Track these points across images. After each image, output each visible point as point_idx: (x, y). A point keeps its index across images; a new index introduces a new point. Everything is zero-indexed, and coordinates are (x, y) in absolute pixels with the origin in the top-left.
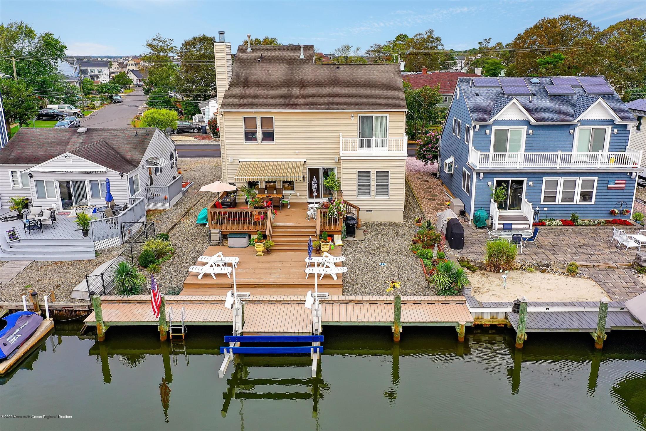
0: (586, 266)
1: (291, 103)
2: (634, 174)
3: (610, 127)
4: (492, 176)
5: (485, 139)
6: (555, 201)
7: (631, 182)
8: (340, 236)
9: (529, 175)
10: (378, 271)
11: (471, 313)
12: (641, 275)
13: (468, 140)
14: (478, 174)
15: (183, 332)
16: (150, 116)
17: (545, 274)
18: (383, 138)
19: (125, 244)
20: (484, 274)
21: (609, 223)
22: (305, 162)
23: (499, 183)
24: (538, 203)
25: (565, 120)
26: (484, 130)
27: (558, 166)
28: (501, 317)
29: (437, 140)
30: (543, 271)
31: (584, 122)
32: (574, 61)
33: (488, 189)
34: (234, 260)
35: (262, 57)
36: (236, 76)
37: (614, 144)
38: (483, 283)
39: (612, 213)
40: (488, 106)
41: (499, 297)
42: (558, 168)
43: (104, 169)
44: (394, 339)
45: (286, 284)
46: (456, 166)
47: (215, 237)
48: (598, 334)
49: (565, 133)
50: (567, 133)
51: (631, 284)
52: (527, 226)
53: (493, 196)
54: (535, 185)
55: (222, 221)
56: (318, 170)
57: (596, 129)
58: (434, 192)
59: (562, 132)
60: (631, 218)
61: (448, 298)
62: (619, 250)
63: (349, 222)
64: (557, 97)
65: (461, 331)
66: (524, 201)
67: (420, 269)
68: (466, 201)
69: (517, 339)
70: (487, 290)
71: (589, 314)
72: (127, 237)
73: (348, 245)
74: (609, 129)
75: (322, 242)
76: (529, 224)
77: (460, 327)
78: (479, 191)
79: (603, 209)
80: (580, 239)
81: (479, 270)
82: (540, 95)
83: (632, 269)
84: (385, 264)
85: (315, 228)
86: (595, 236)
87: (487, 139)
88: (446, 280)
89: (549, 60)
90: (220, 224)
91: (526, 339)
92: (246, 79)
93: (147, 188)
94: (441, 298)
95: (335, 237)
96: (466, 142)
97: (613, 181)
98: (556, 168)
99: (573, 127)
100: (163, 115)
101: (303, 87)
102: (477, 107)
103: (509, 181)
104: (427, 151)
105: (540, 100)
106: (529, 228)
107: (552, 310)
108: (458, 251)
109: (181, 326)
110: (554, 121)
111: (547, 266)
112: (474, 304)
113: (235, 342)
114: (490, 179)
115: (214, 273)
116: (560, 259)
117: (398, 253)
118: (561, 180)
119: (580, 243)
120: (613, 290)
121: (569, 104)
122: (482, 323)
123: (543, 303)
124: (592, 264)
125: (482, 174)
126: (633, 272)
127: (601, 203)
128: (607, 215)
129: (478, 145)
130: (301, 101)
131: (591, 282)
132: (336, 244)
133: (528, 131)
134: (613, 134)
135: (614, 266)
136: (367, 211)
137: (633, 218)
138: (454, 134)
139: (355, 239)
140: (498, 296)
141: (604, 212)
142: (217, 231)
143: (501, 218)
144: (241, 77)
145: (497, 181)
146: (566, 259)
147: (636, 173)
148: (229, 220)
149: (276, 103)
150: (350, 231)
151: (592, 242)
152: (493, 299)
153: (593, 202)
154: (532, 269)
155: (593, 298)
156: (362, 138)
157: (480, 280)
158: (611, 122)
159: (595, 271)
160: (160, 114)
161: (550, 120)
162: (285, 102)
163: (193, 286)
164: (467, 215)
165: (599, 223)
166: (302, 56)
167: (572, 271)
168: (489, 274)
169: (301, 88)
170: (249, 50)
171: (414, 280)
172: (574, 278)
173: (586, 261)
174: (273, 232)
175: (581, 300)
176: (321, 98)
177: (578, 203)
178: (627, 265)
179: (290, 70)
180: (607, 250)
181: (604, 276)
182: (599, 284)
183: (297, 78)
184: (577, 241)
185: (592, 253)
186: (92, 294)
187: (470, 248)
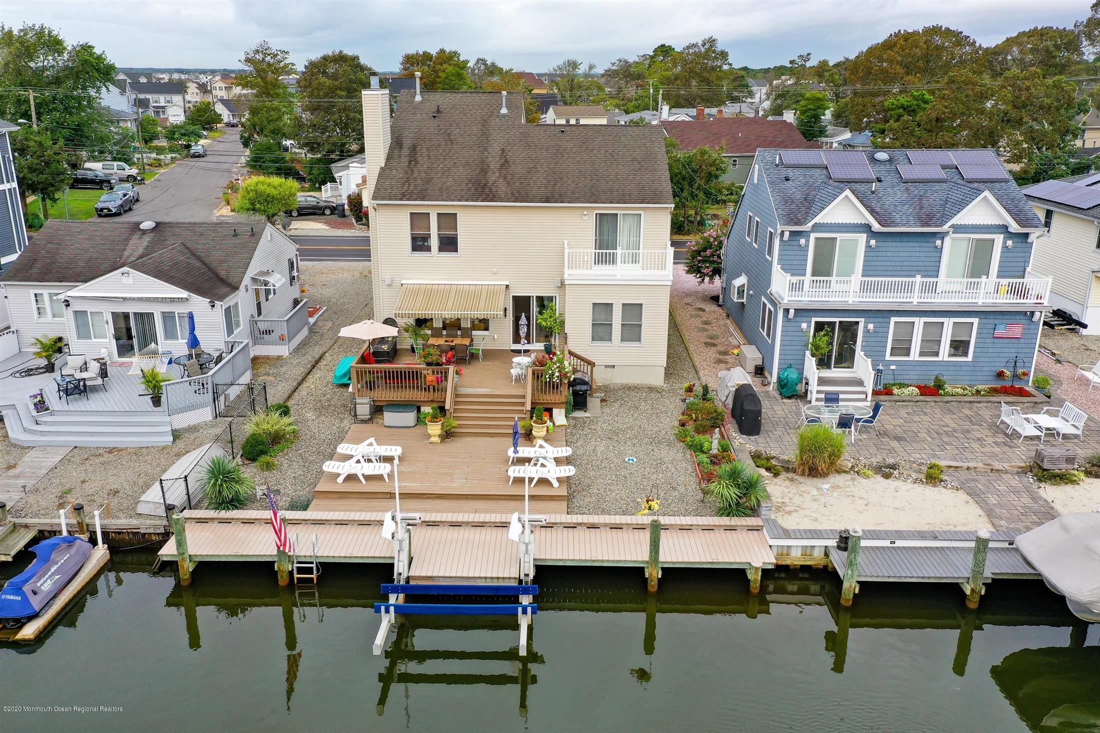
0: (956, 467)
1: (487, 190)
2: (1037, 314)
3: (1002, 236)
4: (807, 314)
5: (799, 253)
6: (908, 355)
7: (1033, 327)
8: (563, 411)
9: (868, 313)
10: (624, 472)
11: (770, 546)
12: (1042, 485)
13: (770, 252)
14: (787, 311)
15: (315, 572)
16: (253, 188)
17: (890, 481)
18: (634, 251)
19: (219, 418)
20: (792, 480)
21: (994, 391)
22: (507, 286)
23: (819, 326)
24: (880, 358)
25: (928, 225)
26: (797, 238)
27: (915, 299)
28: (818, 554)
29: (721, 243)
30: (887, 476)
31: (958, 229)
32: (946, 111)
33: (800, 334)
35: (438, 111)
36: (397, 143)
37: (1005, 264)
38: (790, 495)
39: (1000, 375)
40: (805, 199)
41: (816, 520)
42: (915, 303)
43: (184, 294)
44: (649, 588)
46: (751, 292)
47: (364, 410)
48: (972, 586)
49: (928, 245)
50: (932, 245)
51: (1026, 500)
52: (863, 396)
53: (810, 345)
54: (878, 330)
55: (374, 383)
56: (528, 298)
57: (978, 240)
58: (714, 330)
59: (924, 244)
60: (1030, 384)
61: (735, 521)
62: (1009, 440)
63: (578, 388)
64: (917, 184)
65: (754, 577)
66: (859, 354)
67: (690, 470)
68: (766, 351)
69: (843, 591)
70: (797, 509)
71: (958, 551)
72: (222, 407)
73: (575, 425)
74: (999, 239)
75: (535, 422)
76: (866, 393)
77: (753, 571)
78: (787, 338)
79: (985, 369)
80: (947, 419)
81: (784, 473)
82: (889, 180)
83: (1030, 475)
84: (635, 460)
85: (524, 397)
86: (972, 414)
87: (802, 253)
88: (732, 493)
89: (905, 103)
90: (371, 389)
91: (857, 592)
92: (414, 148)
93: (253, 322)
94: (725, 521)
95: (555, 411)
96: (767, 257)
97: (1004, 326)
98: (912, 302)
99: (942, 236)
100: (275, 188)
101: (505, 164)
102: (787, 200)
103: (835, 323)
104: (704, 261)
105: (889, 189)
106: (865, 400)
107: (899, 543)
108: (752, 438)
109: (312, 563)
110: (911, 226)
111: (893, 467)
112: (775, 532)
113: (398, 593)
114: (804, 319)
115: (363, 475)
116: (913, 455)
117: (655, 440)
118: (919, 323)
119: (947, 426)
120: (997, 510)
121: (935, 196)
122: (788, 562)
123: (886, 532)
124: (965, 465)
125: (792, 312)
126: (1031, 480)
127: (982, 360)
128: (991, 378)
129: (787, 262)
130: (502, 188)
131: (962, 496)
132: (557, 424)
133: (868, 242)
134: (1005, 247)
135: (1000, 468)
136: (606, 366)
137: (1034, 382)
138: (749, 240)
139: (587, 414)
140: (814, 519)
141: (987, 373)
142: (366, 400)
143: (822, 381)
144: (405, 147)
145: (816, 323)
146: (924, 456)
147: (1041, 312)
148: (386, 383)
149: (462, 190)
150: (579, 401)
151: (967, 425)
152: (807, 525)
153: (970, 358)
154: (870, 473)
155: (964, 525)
156: (601, 251)
157: (787, 490)
158: (1004, 229)
159: (970, 477)
160: (269, 185)
161: (904, 225)
162: (476, 189)
163: (330, 495)
164: (766, 374)
165: (978, 392)
166: (504, 111)
167: (933, 477)
168: (800, 479)
169: (502, 165)
170: (418, 98)
171: (682, 489)
172: (936, 489)
173: (955, 460)
174: (456, 403)
175: (946, 528)
176: (535, 182)
177: (946, 359)
178: (1021, 467)
179: (485, 134)
180: (990, 440)
181: (984, 485)
182: (976, 499)
183: (495, 147)
184: (942, 423)
185: (966, 444)
186: (170, 508)
187: (770, 434)
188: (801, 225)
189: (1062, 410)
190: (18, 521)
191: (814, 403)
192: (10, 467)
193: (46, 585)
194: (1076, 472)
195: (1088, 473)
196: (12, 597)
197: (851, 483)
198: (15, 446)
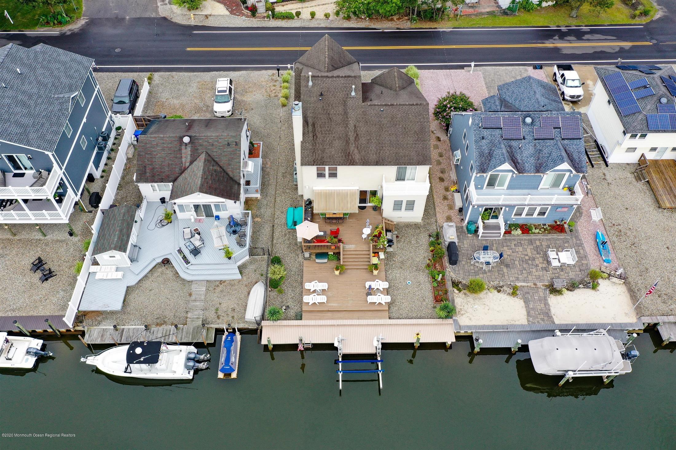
0: (523, 287)
1: (350, 157)
3: (569, 173)
4: (482, 207)
5: (483, 178)
6: (521, 216)
8: (383, 253)
9: (506, 206)
10: (407, 291)
11: (454, 332)
12: (551, 296)
14: (474, 206)
17: (499, 294)
19: (251, 257)
20: (465, 294)
22: (358, 189)
23: (486, 210)
24: (509, 217)
25: (539, 172)
27: (526, 203)
30: (499, 291)
33: (478, 211)
34: (324, 286)
36: (305, 121)
38: (464, 304)
39: (556, 222)
40: (489, 153)
41: (470, 319)
44: (415, 347)
45: (358, 309)
46: (462, 167)
47: (307, 255)
48: (514, 350)
51: (543, 305)
52: (500, 235)
53: (481, 215)
54: (510, 210)
55: (311, 247)
56: (366, 191)
57: (559, 174)
58: (444, 163)
61: (444, 321)
62: (547, 266)
64: (540, 141)
66: (501, 217)
70: (465, 312)
73: (388, 257)
76: (500, 233)
77: (448, 343)
78: (473, 213)
80: (529, 250)
81: (463, 290)
82: (528, 137)
83: (548, 290)
84: (411, 283)
85: (369, 251)
90: (310, 249)
92: (314, 125)
95: (380, 253)
97: (561, 208)
101: (357, 137)
102: (481, 154)
103: (493, 208)
105: (526, 145)
108: (453, 266)
109: (310, 344)
110: (531, 172)
111: (501, 287)
115: (318, 303)
117: (418, 270)
118: (527, 208)
119: (527, 255)
120: (531, 312)
121: (546, 150)
124: (527, 285)
125: (476, 207)
126: (548, 293)
127: (550, 217)
130: (357, 157)
131: (522, 303)
132: (381, 258)
133: (512, 175)
134: (569, 176)
135: (539, 286)
139: (391, 250)
141: (551, 221)
142: (308, 253)
143: (484, 227)
144: (310, 124)
145: (485, 208)
149: (339, 157)
153: (545, 217)
154: (493, 290)
155: (518, 320)
157: (463, 301)
158: (570, 171)
159: (527, 291)
161: (529, 172)
163: (308, 312)
165: (545, 230)
166: (353, 94)
167: (514, 292)
169: (356, 138)
170: (310, 83)
171: (427, 300)
172: (514, 298)
173: (524, 281)
174: (344, 255)
175: (513, 323)
176: (371, 150)
177: (536, 217)
178: (546, 286)
179: (346, 113)
180: (540, 265)
181: (531, 297)
182: (526, 305)
183: (351, 123)
184: (526, 253)
185: (531, 269)
186: (259, 324)
187: (461, 263)
188: (485, 173)
189: (571, 250)
190: (208, 326)
191: (480, 238)
192: (190, 295)
193: (233, 359)
194: (564, 289)
195: (568, 289)
196: (227, 367)
197: (485, 296)
198: (183, 280)
